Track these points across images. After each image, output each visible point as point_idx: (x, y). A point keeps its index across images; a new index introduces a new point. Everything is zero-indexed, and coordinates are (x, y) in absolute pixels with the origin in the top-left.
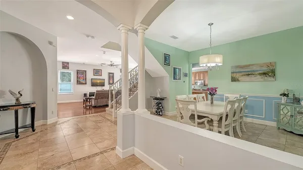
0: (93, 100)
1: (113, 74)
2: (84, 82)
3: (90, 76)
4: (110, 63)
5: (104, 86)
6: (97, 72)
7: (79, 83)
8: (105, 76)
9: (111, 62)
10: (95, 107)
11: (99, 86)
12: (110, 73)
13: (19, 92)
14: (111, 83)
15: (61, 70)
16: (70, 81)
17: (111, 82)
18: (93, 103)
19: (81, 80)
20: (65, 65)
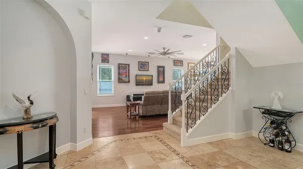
0: (141, 107)
1: (163, 67)
2: (127, 80)
3: (134, 71)
4: (162, 51)
5: (152, 85)
6: (143, 65)
7: (120, 81)
8: (153, 71)
9: (164, 49)
10: (144, 117)
11: (145, 85)
12: (159, 67)
13: (29, 98)
14: (162, 81)
15: (99, 64)
16: (110, 79)
17: (161, 79)
18: (141, 111)
19: (123, 78)
20: (105, 58)
